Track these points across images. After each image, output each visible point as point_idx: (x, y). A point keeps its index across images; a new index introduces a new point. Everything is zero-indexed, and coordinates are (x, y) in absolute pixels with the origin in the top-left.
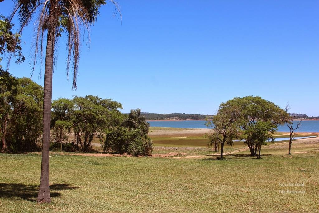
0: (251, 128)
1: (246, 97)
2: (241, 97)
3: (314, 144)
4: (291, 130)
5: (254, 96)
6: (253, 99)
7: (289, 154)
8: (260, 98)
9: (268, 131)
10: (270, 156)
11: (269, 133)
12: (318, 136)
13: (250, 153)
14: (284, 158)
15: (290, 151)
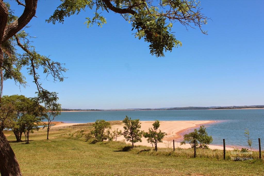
0: (22, 120)
1: (13, 95)
2: (9, 96)
3: (57, 131)
4: (49, 121)
5: (19, 95)
6: (18, 98)
7: (48, 139)
8: (24, 96)
9: (34, 122)
10: (32, 141)
11: (35, 123)
12: (55, 125)
13: (16, 140)
14: (44, 142)
15: (48, 137)
